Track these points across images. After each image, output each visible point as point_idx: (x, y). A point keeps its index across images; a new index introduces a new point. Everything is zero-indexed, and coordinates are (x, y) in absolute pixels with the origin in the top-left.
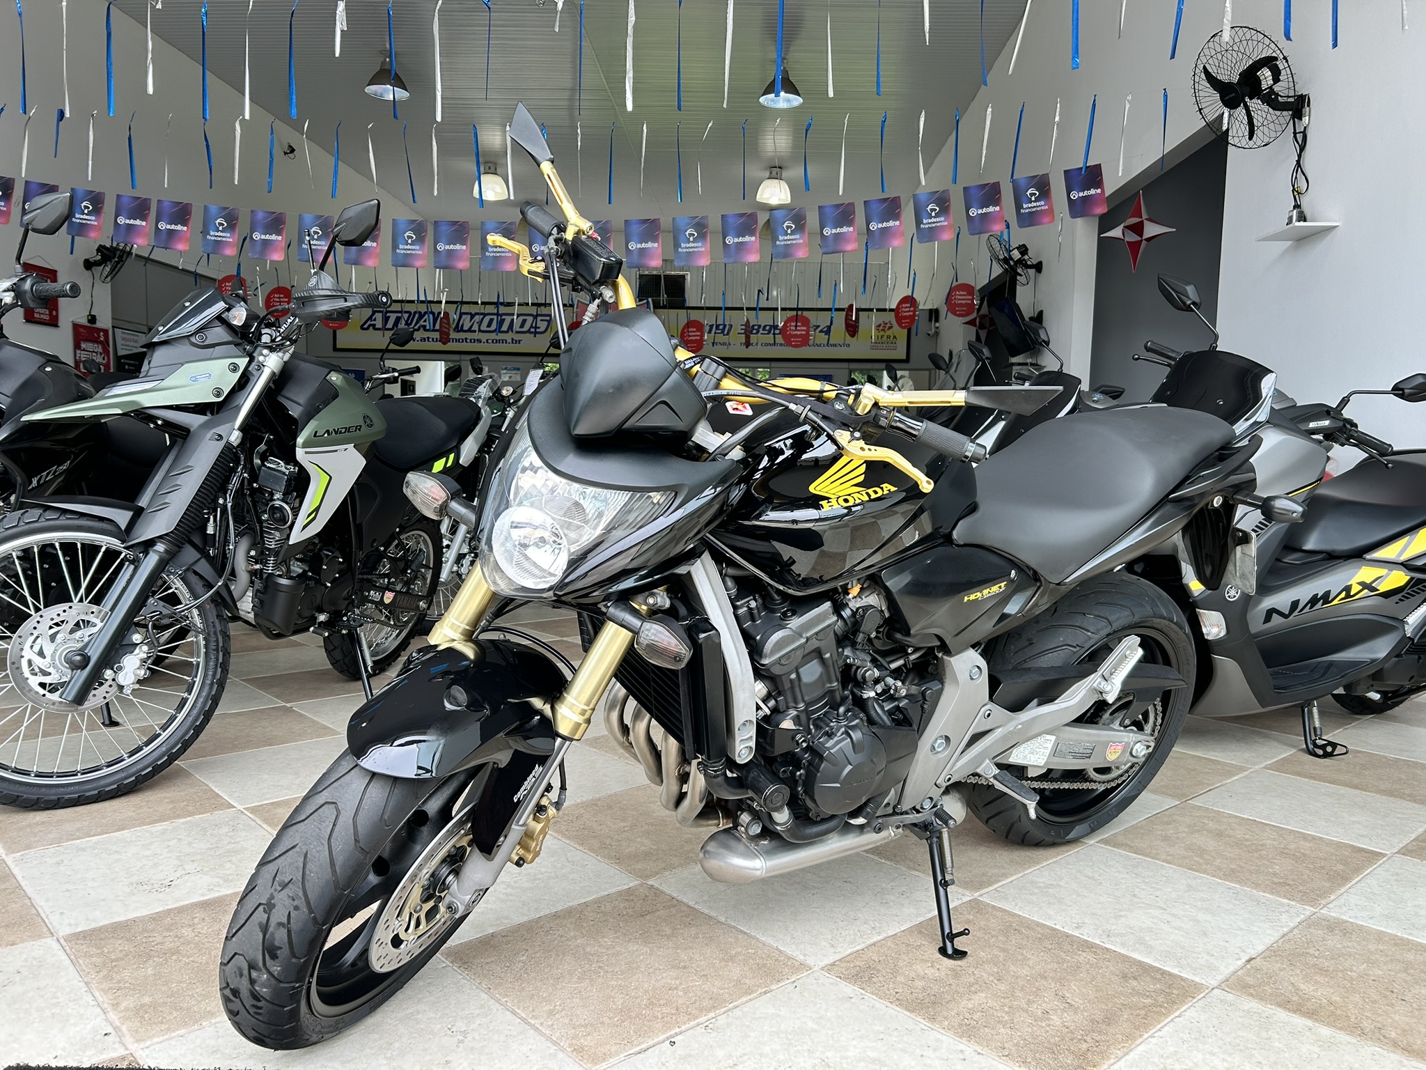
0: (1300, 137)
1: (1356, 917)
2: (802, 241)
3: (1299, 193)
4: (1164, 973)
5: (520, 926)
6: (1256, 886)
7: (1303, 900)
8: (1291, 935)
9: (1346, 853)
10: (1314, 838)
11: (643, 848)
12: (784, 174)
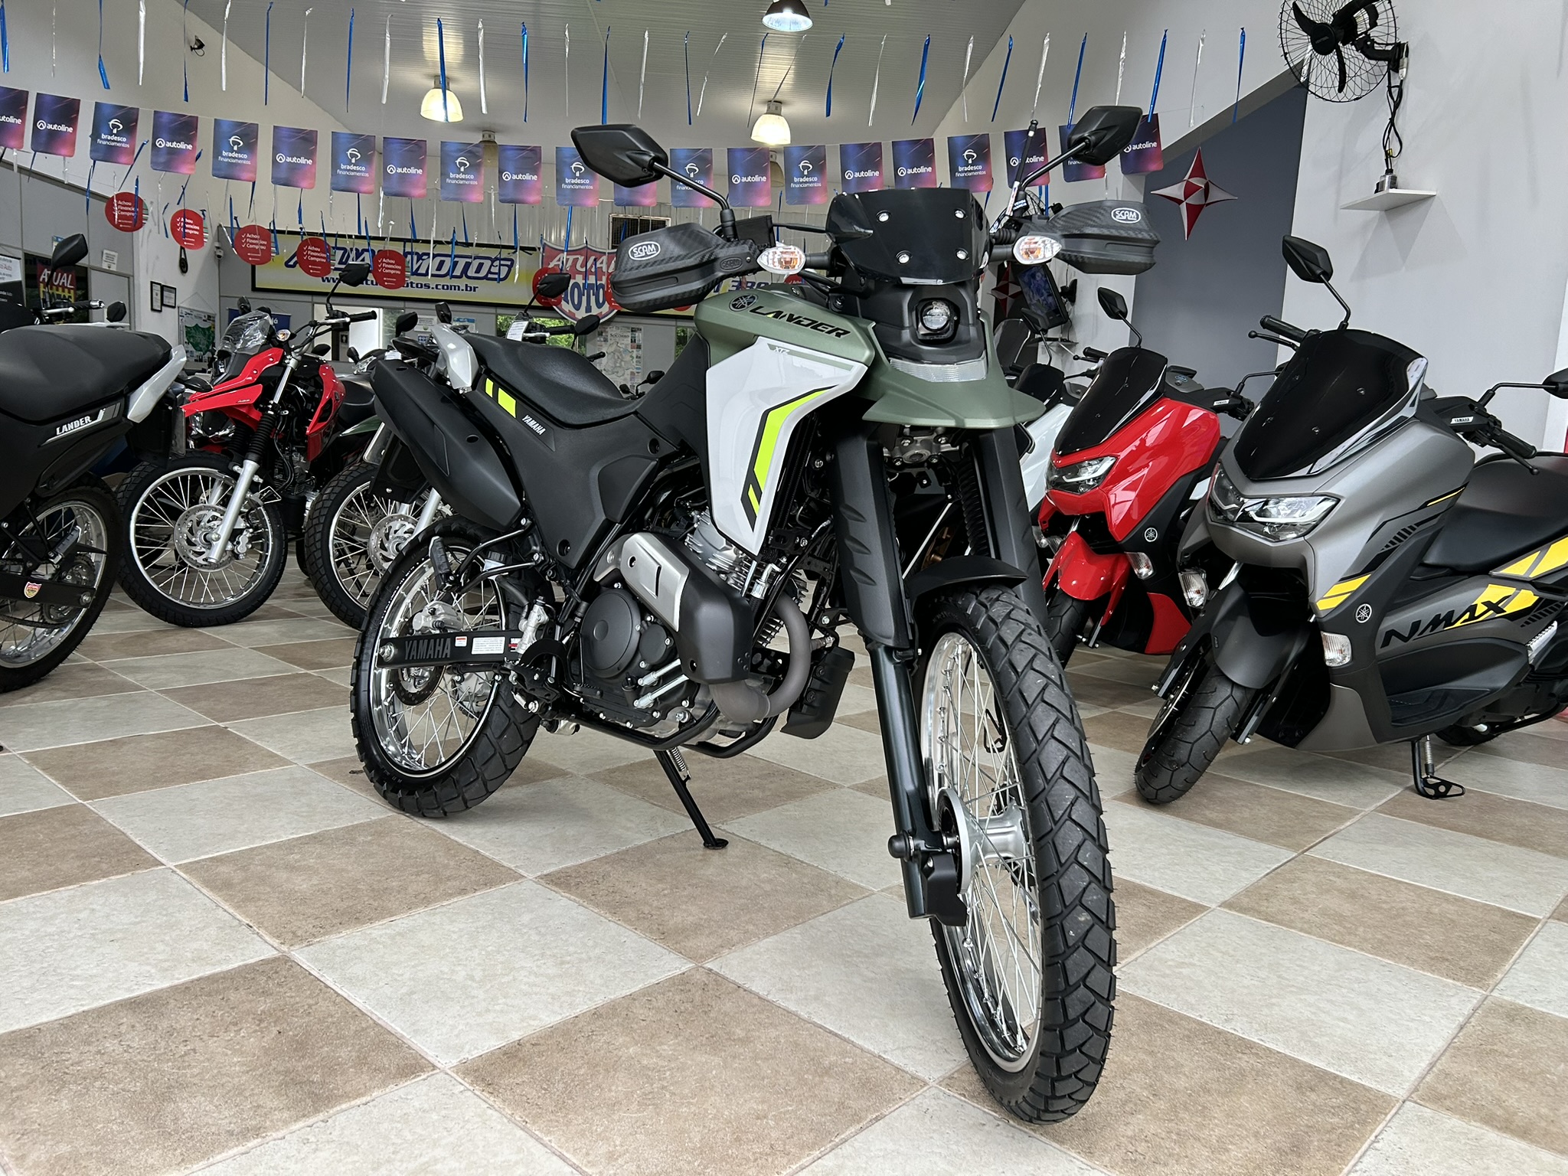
0: (1395, 91)
1: (1532, 1002)
2: (820, 183)
3: (1391, 156)
4: (1343, 1081)
5: (553, 1030)
6: (1412, 962)
7: (1469, 980)
8: (1469, 1028)
9: (1497, 918)
10: (1457, 899)
11: (691, 919)
12: (784, 110)
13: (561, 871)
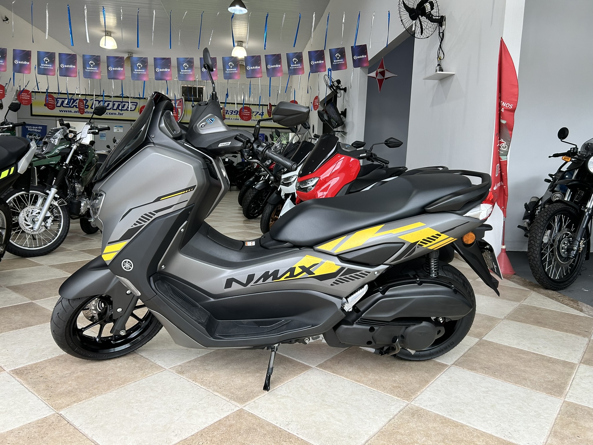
0: (441, 34)
1: (427, 406)
2: (237, 72)
3: (440, 59)
6: (384, 389)
7: (404, 396)
8: (393, 420)
11: (69, 388)
12: (244, 45)
13: (22, 368)
